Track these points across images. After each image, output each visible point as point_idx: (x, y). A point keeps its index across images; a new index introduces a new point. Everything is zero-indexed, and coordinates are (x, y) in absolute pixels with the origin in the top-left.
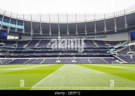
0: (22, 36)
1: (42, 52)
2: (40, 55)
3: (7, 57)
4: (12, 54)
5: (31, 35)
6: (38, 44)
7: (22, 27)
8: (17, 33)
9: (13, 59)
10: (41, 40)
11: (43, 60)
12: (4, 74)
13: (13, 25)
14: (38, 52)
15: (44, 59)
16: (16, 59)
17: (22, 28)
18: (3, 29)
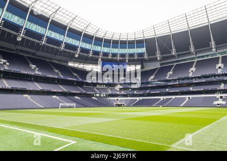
0: (144, 64)
1: (181, 85)
2: (178, 91)
3: (131, 96)
4: (135, 92)
5: (157, 60)
6: (171, 73)
7: (143, 50)
8: (138, 60)
9: (138, 99)
10: (175, 64)
11: (184, 99)
12: (130, 119)
13: (131, 50)
14: (173, 86)
15: (187, 99)
16: (141, 98)
17: (143, 52)
18: (121, 59)
